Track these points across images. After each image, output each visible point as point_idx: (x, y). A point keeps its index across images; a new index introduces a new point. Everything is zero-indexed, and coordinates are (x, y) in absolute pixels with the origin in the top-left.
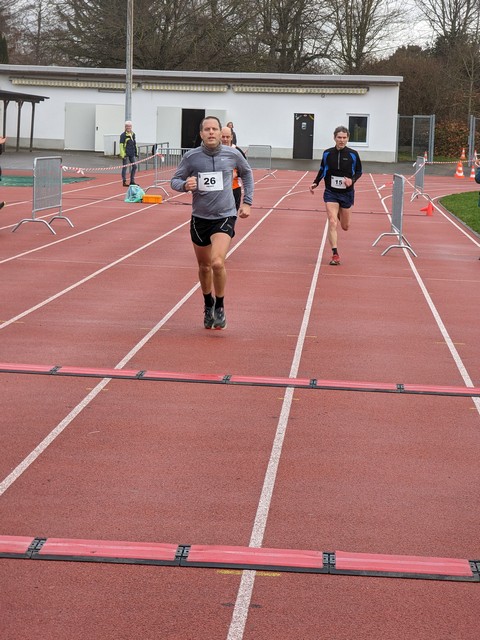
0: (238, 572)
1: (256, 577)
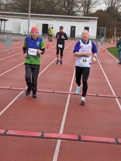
1: (61, 141)
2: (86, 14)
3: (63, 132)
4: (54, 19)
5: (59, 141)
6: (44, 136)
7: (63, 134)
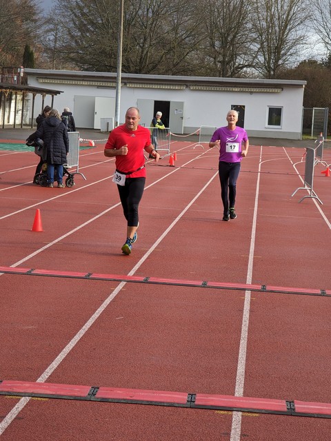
0: (230, 413)
1: (242, 416)
2: (272, 73)
3: (244, 392)
4: (187, 86)
5: (237, 417)
6: (196, 403)
7: (244, 396)
